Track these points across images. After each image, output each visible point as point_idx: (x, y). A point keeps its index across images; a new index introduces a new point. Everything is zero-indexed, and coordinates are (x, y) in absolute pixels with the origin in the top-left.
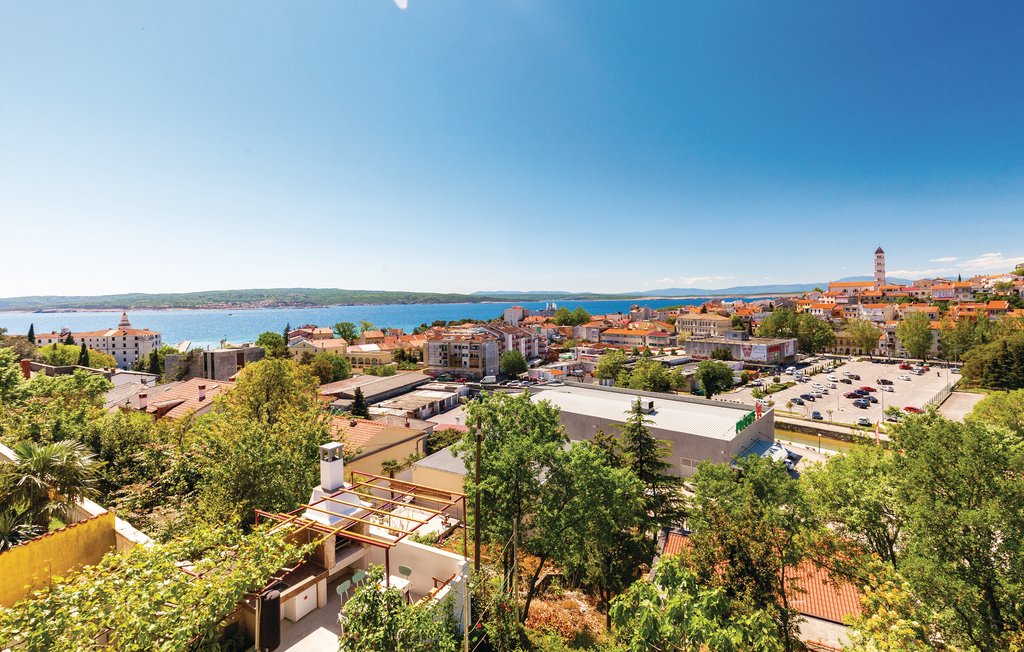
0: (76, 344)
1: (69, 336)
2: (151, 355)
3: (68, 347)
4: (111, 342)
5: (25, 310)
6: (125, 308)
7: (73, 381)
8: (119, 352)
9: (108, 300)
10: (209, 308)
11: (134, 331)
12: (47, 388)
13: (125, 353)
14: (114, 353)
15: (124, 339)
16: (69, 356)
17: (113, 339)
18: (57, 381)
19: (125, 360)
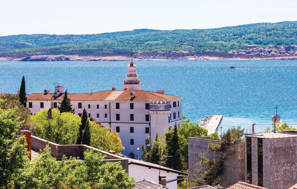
0: (73, 112)
1: (66, 97)
2: (168, 136)
3: (65, 115)
4: (114, 111)
5: (12, 56)
6: (131, 54)
7: (85, 168)
8: (125, 128)
9: (109, 41)
10: (248, 55)
11: (144, 94)
12: (55, 177)
13: (132, 130)
14: (118, 129)
15: (132, 106)
16: (67, 131)
17: (118, 106)
18: (66, 166)
19: (132, 142)
